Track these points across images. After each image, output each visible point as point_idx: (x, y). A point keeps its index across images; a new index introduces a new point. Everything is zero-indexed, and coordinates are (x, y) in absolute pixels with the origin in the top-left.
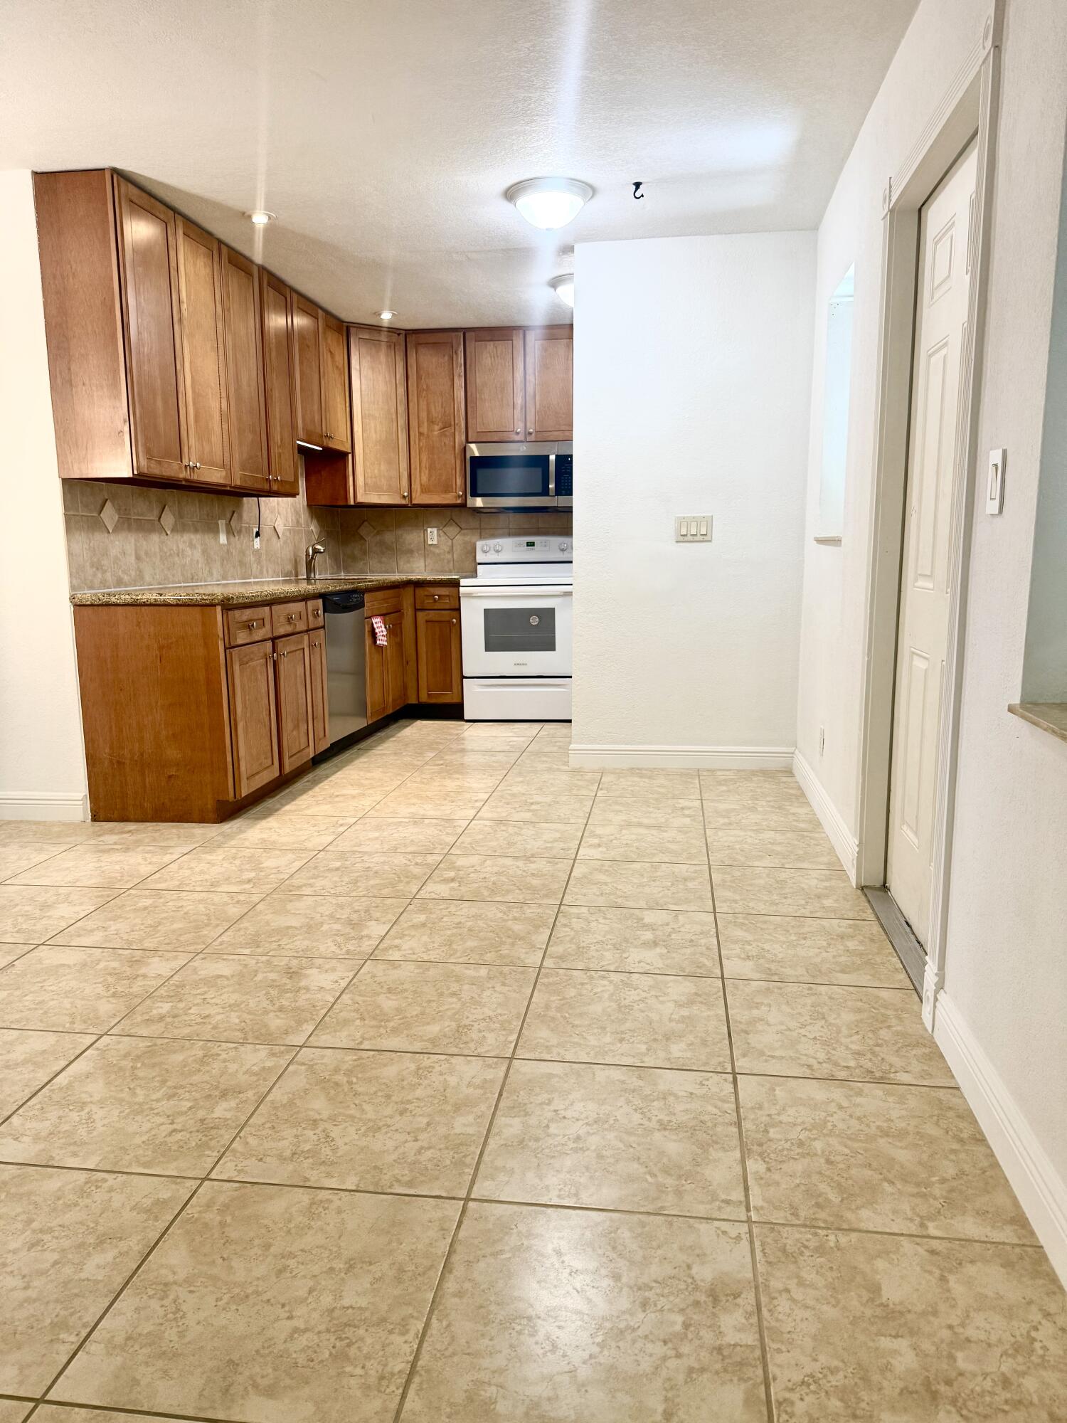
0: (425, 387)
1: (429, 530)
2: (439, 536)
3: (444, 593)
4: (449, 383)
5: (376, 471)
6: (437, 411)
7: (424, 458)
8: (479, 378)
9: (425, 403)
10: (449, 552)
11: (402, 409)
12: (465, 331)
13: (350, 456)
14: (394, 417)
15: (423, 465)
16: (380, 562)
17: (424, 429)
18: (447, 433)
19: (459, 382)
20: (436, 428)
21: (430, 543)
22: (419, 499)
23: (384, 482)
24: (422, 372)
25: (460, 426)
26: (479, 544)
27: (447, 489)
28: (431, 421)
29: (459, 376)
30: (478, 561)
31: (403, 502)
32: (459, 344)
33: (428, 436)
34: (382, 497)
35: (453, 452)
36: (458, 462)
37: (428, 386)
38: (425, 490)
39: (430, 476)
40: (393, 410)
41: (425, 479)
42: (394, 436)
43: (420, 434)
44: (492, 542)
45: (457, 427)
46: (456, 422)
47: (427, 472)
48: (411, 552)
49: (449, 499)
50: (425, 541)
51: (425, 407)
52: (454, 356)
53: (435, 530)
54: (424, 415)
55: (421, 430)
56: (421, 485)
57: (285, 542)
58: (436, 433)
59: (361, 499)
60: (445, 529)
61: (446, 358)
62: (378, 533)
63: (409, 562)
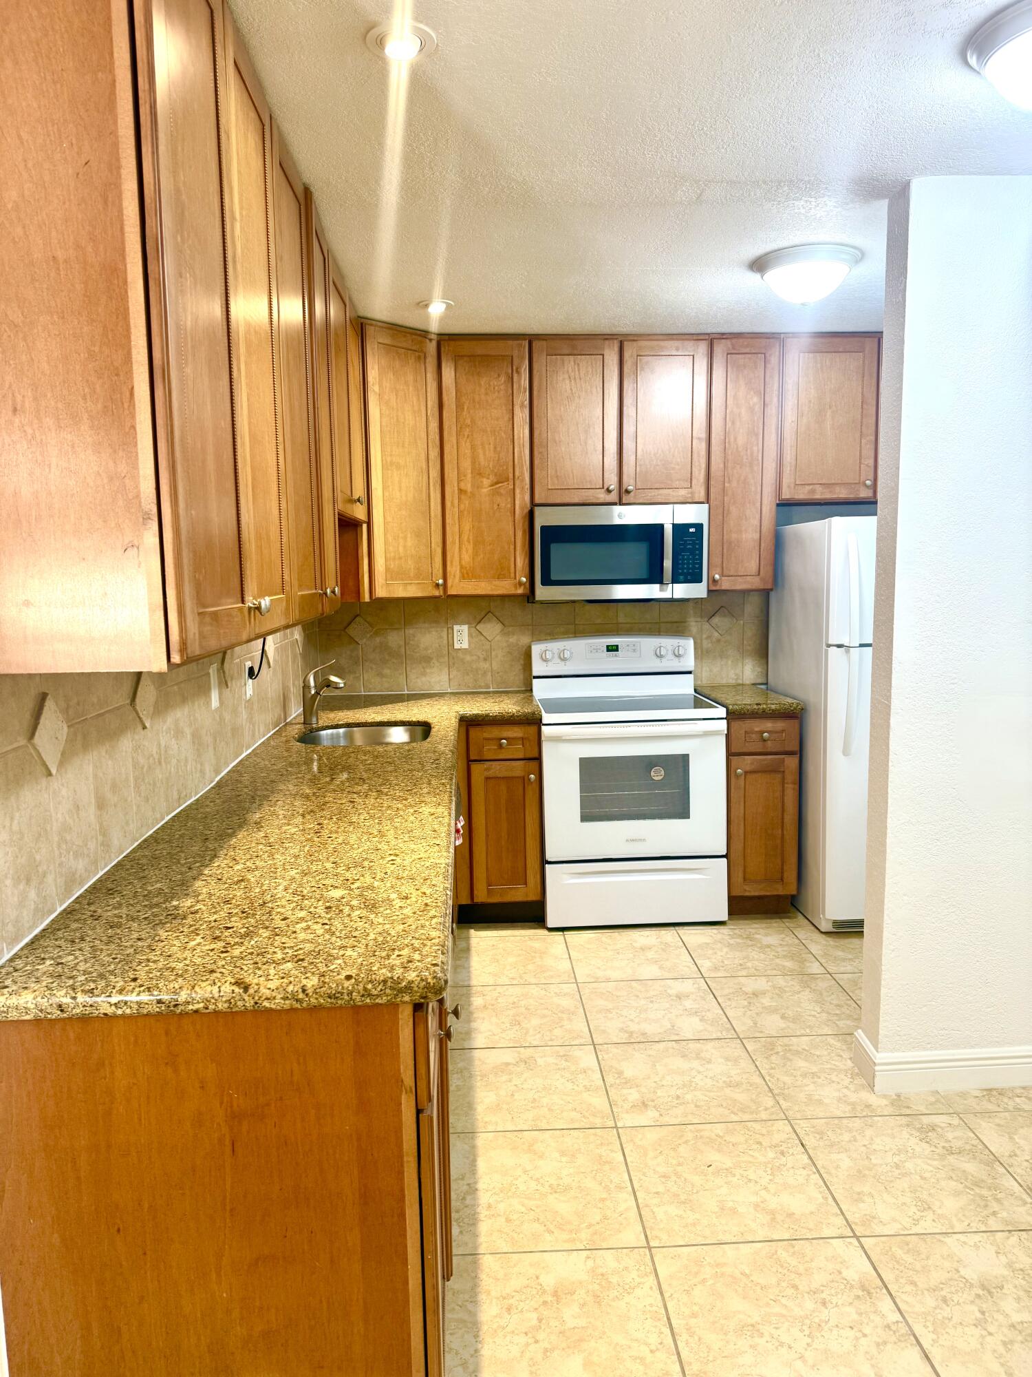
0: (468, 421)
1: (456, 628)
2: (470, 635)
3: (515, 735)
4: (507, 417)
5: (401, 549)
6: (486, 457)
7: (467, 526)
8: (552, 410)
9: (468, 444)
10: (485, 659)
11: (434, 453)
12: (531, 339)
13: (365, 526)
14: (424, 466)
15: (465, 538)
16: (381, 675)
17: (468, 486)
18: (502, 491)
19: (522, 416)
20: (486, 482)
21: (457, 646)
22: (458, 586)
23: (411, 564)
24: (463, 399)
25: (523, 480)
26: (536, 649)
27: (501, 573)
28: (478, 473)
29: (522, 406)
30: (535, 674)
31: (436, 593)
32: (523, 358)
33: (473, 494)
34: (409, 588)
35: (511, 519)
36: (519, 534)
37: (473, 421)
38: (466, 575)
39: (475, 554)
40: (423, 456)
41: (467, 558)
42: (424, 496)
43: (461, 491)
44: (555, 646)
45: (517, 483)
46: (517, 474)
47: (470, 547)
48: (427, 660)
49: (504, 587)
50: (450, 644)
51: (468, 452)
52: (515, 376)
53: (465, 628)
54: (466, 464)
55: (462, 485)
56: (462, 567)
57: (275, 670)
58: (485, 490)
59: (381, 592)
60: (479, 627)
61: (503, 379)
62: (377, 634)
63: (424, 674)
